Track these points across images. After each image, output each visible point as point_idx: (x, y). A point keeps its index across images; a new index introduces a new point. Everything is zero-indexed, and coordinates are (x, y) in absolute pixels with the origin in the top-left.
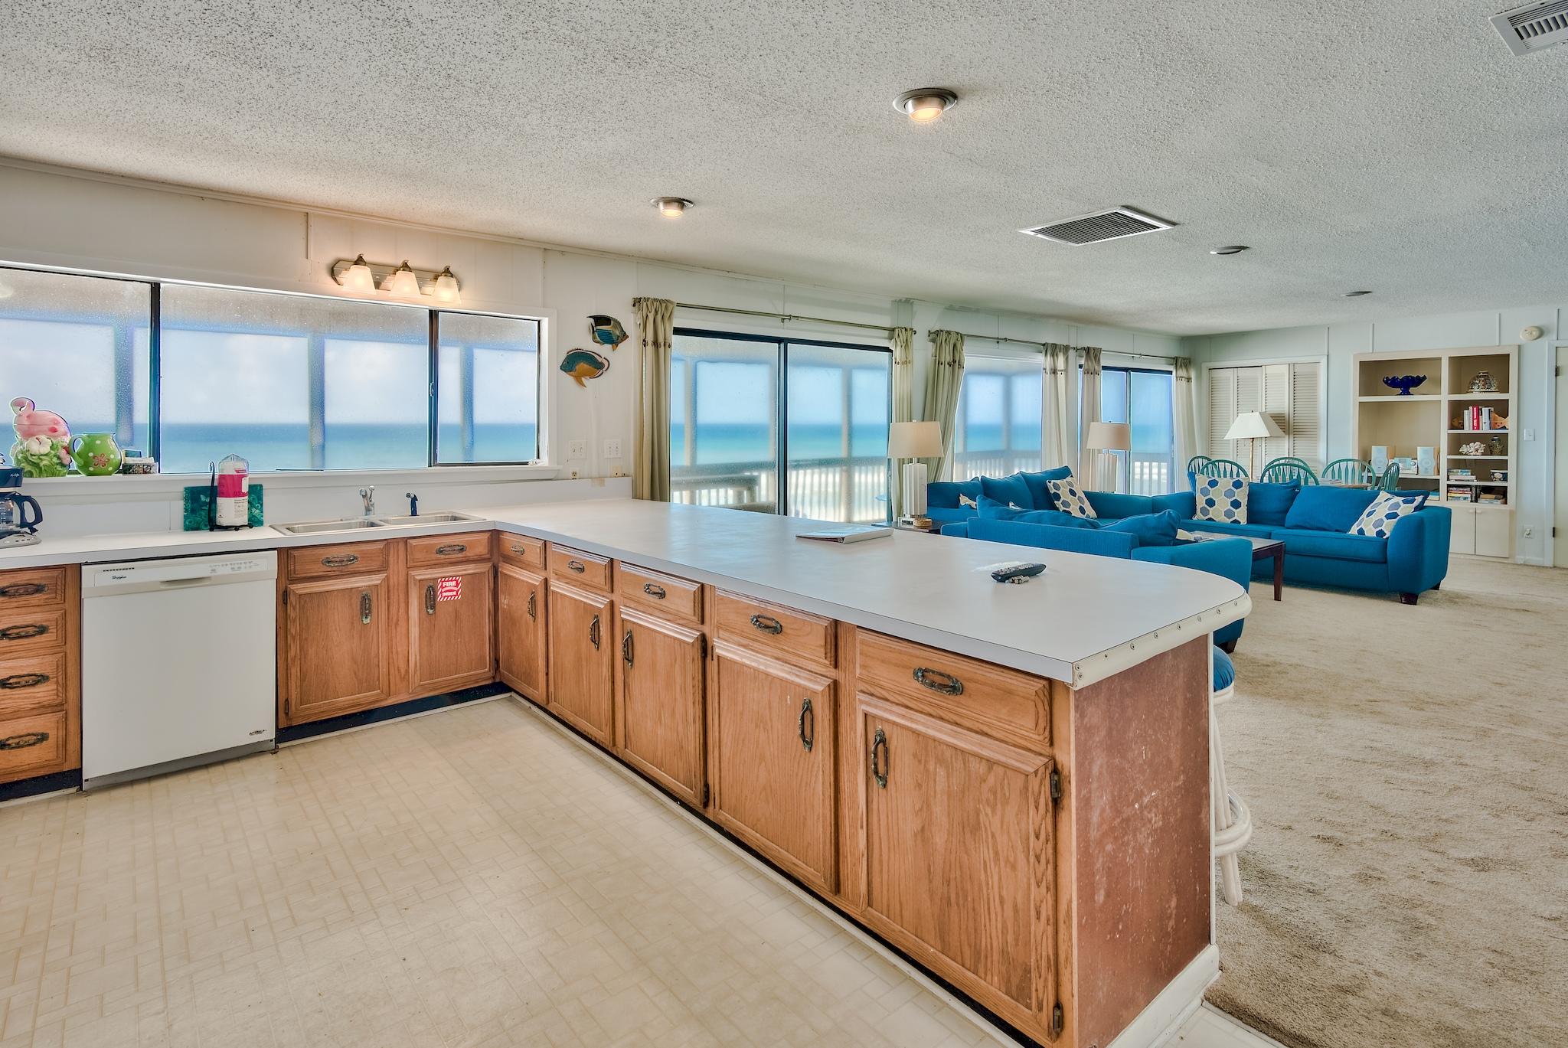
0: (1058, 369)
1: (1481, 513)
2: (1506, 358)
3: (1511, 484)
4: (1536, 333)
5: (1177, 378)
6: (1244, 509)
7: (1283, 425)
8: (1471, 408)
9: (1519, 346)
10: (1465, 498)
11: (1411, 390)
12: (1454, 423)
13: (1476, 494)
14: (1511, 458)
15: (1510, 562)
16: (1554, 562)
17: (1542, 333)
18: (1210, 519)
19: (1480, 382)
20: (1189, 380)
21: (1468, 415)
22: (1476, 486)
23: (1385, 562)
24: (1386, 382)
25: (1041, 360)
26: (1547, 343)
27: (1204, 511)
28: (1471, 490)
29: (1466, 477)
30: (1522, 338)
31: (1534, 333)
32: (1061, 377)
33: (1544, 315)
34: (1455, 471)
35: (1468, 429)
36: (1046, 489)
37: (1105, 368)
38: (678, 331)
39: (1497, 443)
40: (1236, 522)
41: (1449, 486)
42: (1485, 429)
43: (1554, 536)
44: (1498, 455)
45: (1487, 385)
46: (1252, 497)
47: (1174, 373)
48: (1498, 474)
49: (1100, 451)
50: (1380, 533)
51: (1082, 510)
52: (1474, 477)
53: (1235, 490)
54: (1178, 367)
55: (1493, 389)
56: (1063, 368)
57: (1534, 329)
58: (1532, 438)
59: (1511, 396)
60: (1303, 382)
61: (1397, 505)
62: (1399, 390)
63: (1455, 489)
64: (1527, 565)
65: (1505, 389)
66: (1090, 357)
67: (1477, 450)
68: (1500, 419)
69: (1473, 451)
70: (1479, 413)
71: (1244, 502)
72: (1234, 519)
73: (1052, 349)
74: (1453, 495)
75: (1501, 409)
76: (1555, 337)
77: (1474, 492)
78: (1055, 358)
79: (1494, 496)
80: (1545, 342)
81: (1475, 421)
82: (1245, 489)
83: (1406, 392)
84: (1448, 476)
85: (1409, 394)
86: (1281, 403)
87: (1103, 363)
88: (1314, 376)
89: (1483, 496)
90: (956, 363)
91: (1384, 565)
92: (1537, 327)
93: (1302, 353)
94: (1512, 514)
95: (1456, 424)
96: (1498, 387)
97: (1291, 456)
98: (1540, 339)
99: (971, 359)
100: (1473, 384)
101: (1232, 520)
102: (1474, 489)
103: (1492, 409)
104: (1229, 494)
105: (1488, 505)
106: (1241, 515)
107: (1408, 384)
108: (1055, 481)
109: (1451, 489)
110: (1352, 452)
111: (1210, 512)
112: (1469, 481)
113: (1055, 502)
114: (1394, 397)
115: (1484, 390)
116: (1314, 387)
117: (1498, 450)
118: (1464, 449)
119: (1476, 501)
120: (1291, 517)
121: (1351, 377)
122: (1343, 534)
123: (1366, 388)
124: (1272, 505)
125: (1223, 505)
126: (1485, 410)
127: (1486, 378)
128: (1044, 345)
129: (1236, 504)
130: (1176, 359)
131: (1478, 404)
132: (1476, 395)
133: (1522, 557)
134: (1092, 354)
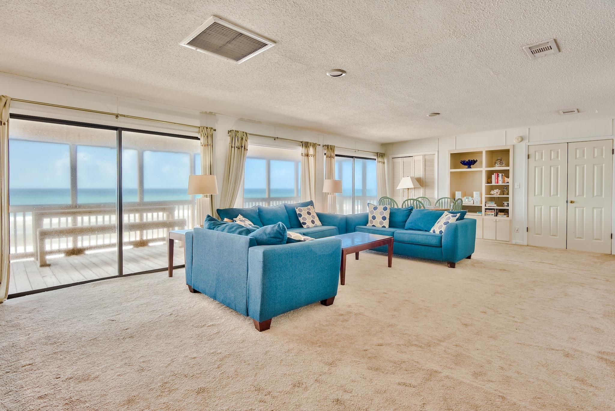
0: (310, 154)
1: (498, 221)
2: (508, 151)
3: (510, 208)
4: (520, 139)
5: (378, 162)
6: (387, 220)
7: (421, 182)
8: (495, 174)
9: (513, 145)
10: (492, 215)
11: (472, 166)
12: (488, 181)
13: (497, 213)
14: (510, 196)
15: (510, 243)
16: (527, 243)
17: (522, 139)
18: (373, 226)
19: (498, 162)
20: (384, 163)
21: (493, 177)
22: (497, 209)
23: (441, 247)
24: (461, 163)
25: (300, 150)
26: (524, 143)
27: (372, 222)
28: (494, 211)
29: (493, 205)
30: (515, 142)
31: (519, 139)
32: (311, 159)
33: (523, 131)
34: (488, 202)
35: (494, 183)
36: (295, 212)
37: (337, 155)
38: (13, 116)
39: (505, 189)
40: (384, 227)
41: (486, 209)
42: (500, 183)
43: (527, 231)
44: (506, 195)
45: (501, 163)
46: (391, 215)
47: (377, 160)
48: (506, 204)
49: (328, 194)
50: (441, 232)
51: (313, 222)
52: (496, 205)
53: (384, 211)
54: (378, 157)
55: (503, 165)
56: (312, 154)
57: (520, 137)
58: (518, 187)
59: (510, 168)
60: (427, 163)
61: (449, 218)
62: (467, 167)
63: (488, 210)
64: (516, 245)
65: (508, 165)
66: (329, 150)
67: (497, 193)
68: (506, 179)
69: (496, 193)
70: (498, 176)
71: (388, 217)
72: (383, 225)
73: (306, 145)
74: (487, 213)
75: (506, 173)
76: (528, 141)
77: (496, 212)
78: (308, 148)
79: (503, 213)
80: (524, 144)
81: (496, 180)
82: (388, 211)
83: (470, 167)
84: (485, 205)
85: (471, 168)
86: (419, 173)
87: (336, 153)
88: (432, 161)
89: (499, 213)
90: (242, 148)
91: (441, 248)
92: (521, 137)
93: (429, 150)
94: (511, 221)
95: (489, 181)
96: (506, 164)
97: (424, 196)
98: (521, 142)
99: (252, 147)
100: (496, 163)
101: (382, 226)
102: (496, 210)
103: (503, 174)
104: (381, 213)
105: (501, 217)
106: (386, 223)
107: (470, 164)
108: (300, 208)
109: (487, 210)
110: (447, 194)
111: (374, 222)
112: (493, 207)
113: (299, 218)
114: (465, 169)
115: (500, 166)
116: (433, 165)
117: (506, 193)
118: (492, 192)
119: (497, 216)
120: (407, 225)
121: (447, 161)
122: (427, 233)
123: (454, 165)
124: (399, 218)
125: (379, 219)
126: (500, 175)
127: (501, 160)
128: (302, 142)
129: (384, 218)
130: (377, 153)
131: (498, 172)
132: (497, 168)
133: (515, 241)
134: (330, 148)
